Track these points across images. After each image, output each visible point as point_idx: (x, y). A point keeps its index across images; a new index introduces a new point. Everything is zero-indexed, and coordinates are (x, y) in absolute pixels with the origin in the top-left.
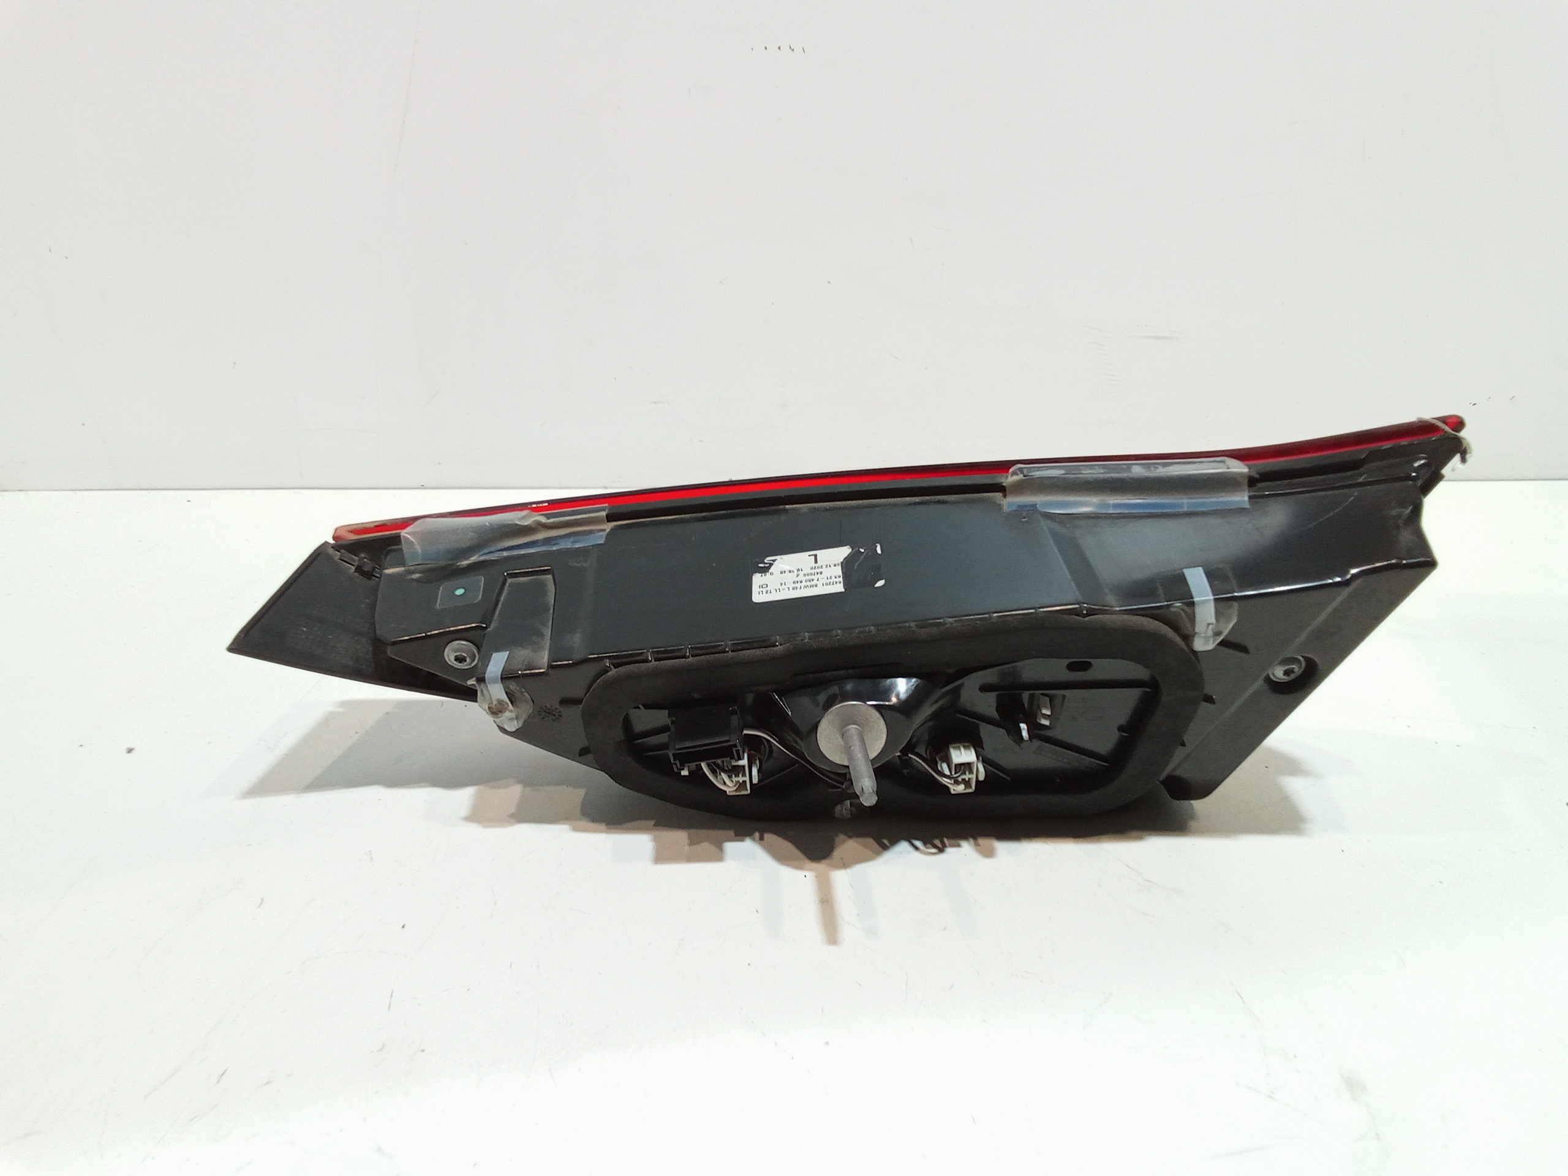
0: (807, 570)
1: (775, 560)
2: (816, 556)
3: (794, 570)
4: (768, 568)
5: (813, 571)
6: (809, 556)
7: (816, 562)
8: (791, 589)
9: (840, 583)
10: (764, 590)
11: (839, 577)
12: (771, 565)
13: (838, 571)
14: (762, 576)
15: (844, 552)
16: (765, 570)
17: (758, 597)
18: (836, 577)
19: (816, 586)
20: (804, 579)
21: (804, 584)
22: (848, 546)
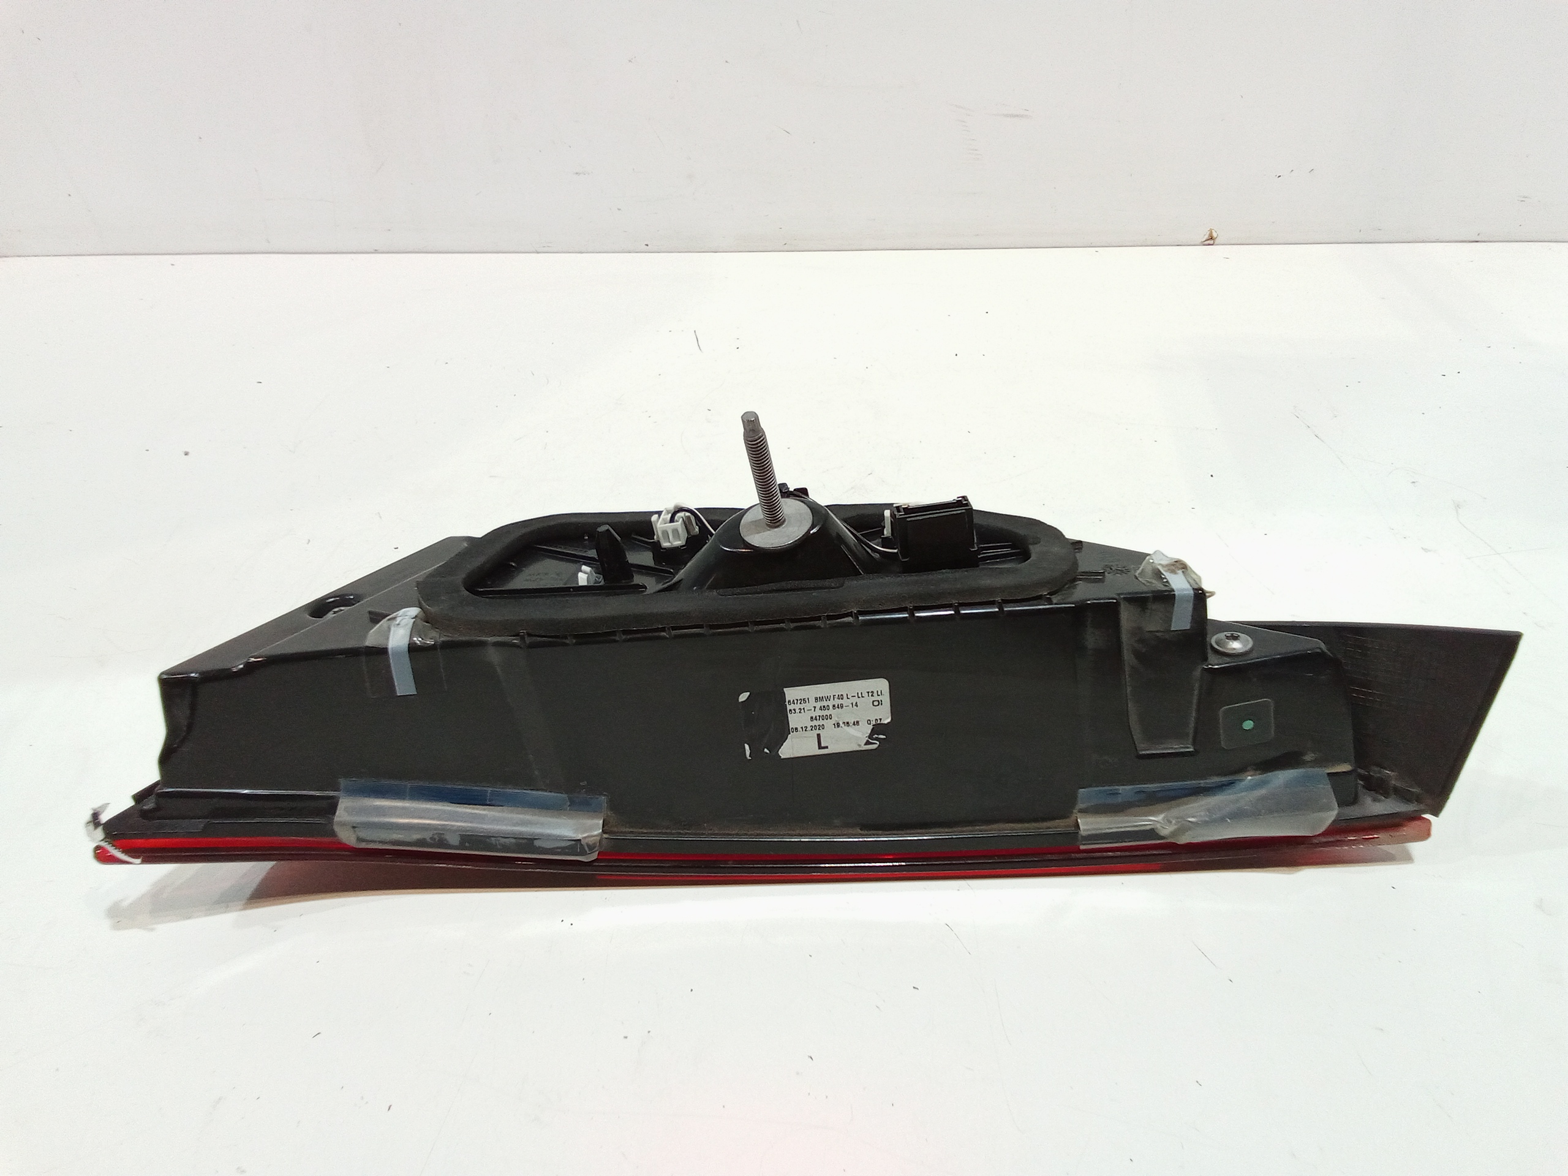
0: (828, 724)
1: (866, 744)
2: (820, 747)
3: (843, 726)
4: (873, 732)
5: (821, 722)
6: (827, 747)
7: (819, 735)
8: (845, 696)
9: (789, 701)
10: (876, 698)
11: (790, 710)
12: (870, 737)
13: (794, 720)
14: (881, 719)
15: (790, 749)
16: (878, 728)
17: (881, 685)
18: (795, 710)
19: (816, 699)
20: (831, 711)
21: (830, 703)
22: (783, 757)
